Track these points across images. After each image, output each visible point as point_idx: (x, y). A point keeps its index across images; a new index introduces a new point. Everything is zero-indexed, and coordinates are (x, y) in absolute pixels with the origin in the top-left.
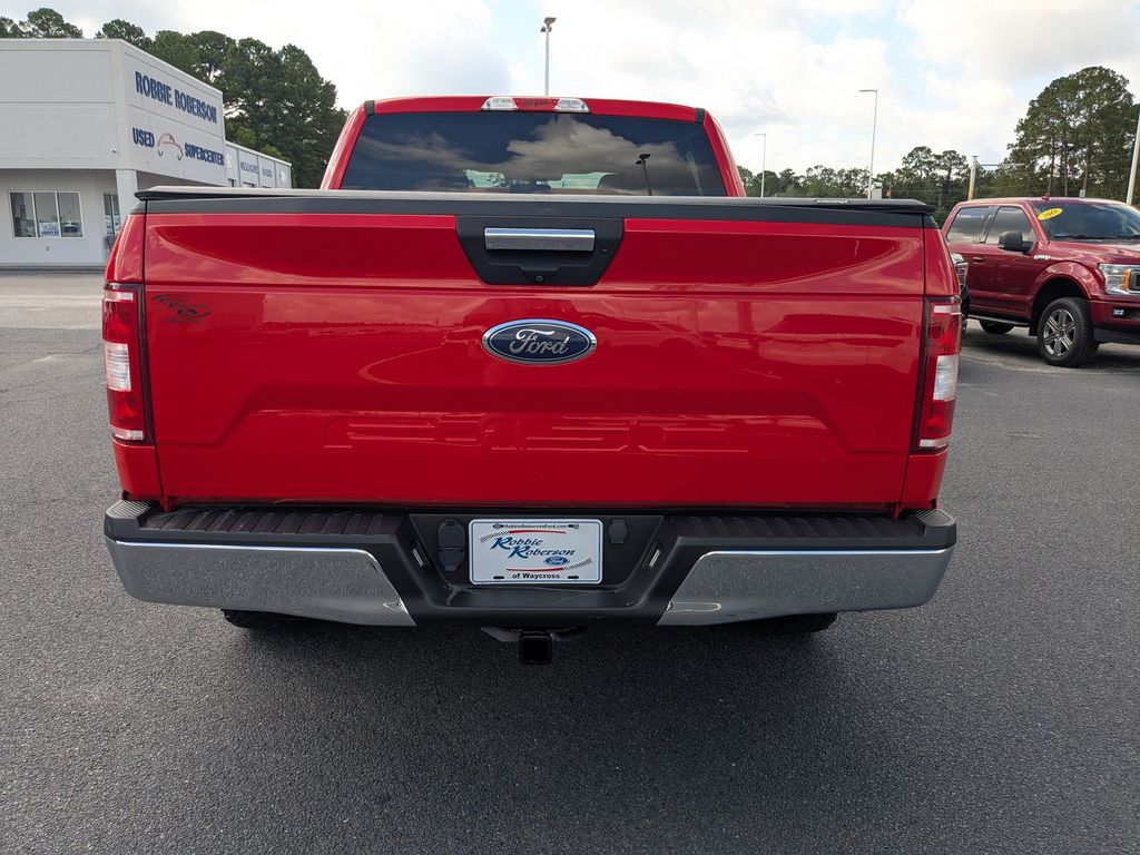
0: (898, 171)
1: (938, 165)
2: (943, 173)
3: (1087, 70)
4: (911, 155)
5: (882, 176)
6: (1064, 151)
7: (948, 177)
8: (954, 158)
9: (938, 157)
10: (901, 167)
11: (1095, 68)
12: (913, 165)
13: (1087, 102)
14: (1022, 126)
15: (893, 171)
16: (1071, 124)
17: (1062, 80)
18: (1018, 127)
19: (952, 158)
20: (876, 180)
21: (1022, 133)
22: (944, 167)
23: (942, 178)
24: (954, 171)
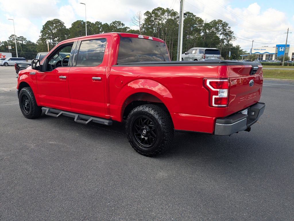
0: (8, 41)
1: (19, 40)
2: (21, 42)
3: (55, 19)
4: (11, 37)
5: (4, 42)
6: (53, 39)
7: (22, 43)
8: (23, 38)
9: (19, 38)
10: (9, 40)
11: (57, 19)
12: (12, 39)
13: (56, 27)
14: (42, 32)
15: (7, 41)
16: (54, 32)
17: (49, 21)
18: (41, 32)
19: (22, 38)
20: (2, 43)
21: (42, 33)
22: (21, 41)
23: (21, 43)
24: (24, 42)
